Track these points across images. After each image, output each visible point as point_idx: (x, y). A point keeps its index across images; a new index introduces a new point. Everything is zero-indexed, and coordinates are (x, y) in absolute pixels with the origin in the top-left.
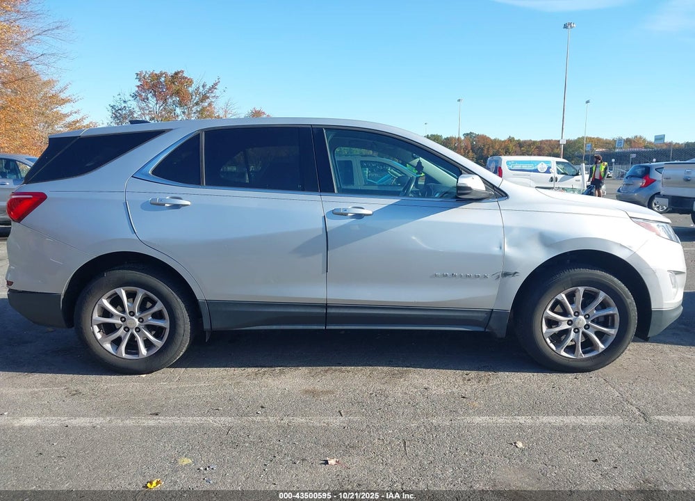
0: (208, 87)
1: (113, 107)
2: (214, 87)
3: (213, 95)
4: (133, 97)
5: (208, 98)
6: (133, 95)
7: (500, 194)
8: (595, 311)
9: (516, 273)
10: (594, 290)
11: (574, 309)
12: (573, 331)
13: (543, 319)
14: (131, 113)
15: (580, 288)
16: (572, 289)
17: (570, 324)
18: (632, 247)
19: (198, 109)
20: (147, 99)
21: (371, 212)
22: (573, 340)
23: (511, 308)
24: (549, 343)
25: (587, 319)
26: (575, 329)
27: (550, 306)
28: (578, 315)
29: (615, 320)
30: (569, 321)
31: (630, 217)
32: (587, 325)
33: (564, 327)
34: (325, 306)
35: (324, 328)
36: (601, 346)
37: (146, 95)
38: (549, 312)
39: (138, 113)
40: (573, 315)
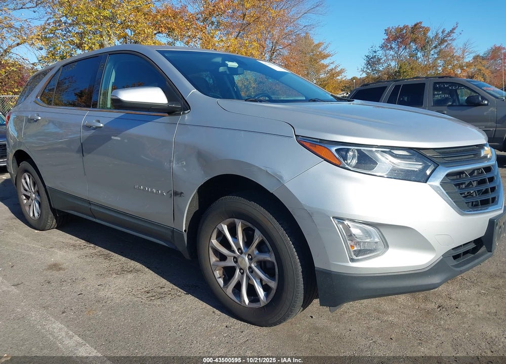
0: (446, 32)
1: (367, 57)
2: (452, 31)
3: (450, 38)
4: (381, 47)
5: (446, 41)
6: (381, 46)
7: (186, 107)
8: (257, 252)
9: (182, 193)
10: (250, 225)
11: (237, 244)
12: (238, 270)
13: (210, 249)
14: (379, 60)
15: (236, 220)
16: (230, 220)
17: (236, 262)
18: (281, 177)
19: (436, 51)
20: (391, 48)
21: (102, 125)
22: (240, 282)
23: (184, 229)
24: (217, 277)
25: (250, 260)
26: (241, 269)
27: (214, 235)
28: (241, 253)
29: (275, 271)
30: (234, 257)
31: (296, 136)
32: (250, 268)
33: (230, 263)
34: (89, 203)
35: (94, 220)
36: (262, 298)
37: (391, 45)
38: (214, 242)
39: (383, 59)
40: (237, 251)
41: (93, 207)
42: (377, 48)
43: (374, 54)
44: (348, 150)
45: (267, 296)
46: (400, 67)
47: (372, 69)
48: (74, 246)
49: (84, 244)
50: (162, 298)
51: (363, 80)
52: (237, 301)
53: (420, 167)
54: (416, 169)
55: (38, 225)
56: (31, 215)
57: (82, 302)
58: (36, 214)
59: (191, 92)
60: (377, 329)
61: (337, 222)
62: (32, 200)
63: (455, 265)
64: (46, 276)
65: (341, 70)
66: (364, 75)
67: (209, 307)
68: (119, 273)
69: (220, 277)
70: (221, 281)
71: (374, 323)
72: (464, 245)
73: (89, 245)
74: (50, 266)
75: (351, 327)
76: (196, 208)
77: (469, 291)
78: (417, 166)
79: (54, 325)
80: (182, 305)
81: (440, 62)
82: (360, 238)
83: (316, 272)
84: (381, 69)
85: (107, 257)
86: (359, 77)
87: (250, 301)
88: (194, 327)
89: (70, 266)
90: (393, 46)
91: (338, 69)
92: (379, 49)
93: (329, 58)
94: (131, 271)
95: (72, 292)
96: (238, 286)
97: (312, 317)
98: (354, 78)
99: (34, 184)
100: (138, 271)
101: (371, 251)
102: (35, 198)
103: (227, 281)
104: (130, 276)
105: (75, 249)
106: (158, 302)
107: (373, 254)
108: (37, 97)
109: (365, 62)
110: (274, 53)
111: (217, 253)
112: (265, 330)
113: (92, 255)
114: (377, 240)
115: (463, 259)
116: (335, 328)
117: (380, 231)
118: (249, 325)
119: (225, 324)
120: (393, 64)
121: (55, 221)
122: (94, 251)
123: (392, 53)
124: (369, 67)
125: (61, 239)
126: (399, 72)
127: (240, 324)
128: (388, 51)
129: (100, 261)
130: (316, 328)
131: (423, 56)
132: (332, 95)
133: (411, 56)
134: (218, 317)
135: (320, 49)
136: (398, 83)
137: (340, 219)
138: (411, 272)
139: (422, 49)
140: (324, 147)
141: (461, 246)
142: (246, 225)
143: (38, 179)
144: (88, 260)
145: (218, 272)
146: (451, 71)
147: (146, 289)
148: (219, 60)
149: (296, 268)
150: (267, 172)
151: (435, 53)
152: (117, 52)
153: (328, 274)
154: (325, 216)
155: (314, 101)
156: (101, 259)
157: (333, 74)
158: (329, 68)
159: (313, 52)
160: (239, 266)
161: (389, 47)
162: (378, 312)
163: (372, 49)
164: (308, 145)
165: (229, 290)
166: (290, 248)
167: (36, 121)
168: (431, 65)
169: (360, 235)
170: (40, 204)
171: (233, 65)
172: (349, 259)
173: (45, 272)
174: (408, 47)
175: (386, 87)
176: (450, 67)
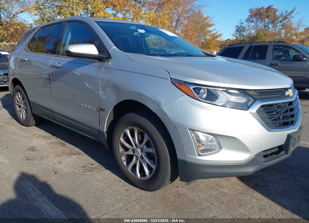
0: (288, 12)
1: (237, 26)
2: (292, 12)
3: (290, 16)
5: (288, 18)
6: (246, 20)
7: (109, 57)
8: (146, 147)
9: (104, 109)
10: (142, 131)
11: (135, 142)
12: (135, 157)
13: (119, 143)
14: (244, 28)
15: (135, 128)
16: (131, 127)
17: (134, 152)
18: (160, 103)
19: (281, 24)
20: (253, 21)
21: (61, 65)
22: (135, 164)
23: (105, 131)
24: (123, 160)
25: (142, 151)
26: (136, 157)
27: (122, 136)
28: (137, 147)
29: (155, 159)
30: (133, 149)
31: (170, 78)
32: (141, 156)
33: (130, 152)
34: (53, 112)
35: (56, 122)
36: (147, 175)
37: (252, 20)
38: (122, 140)
39: (247, 28)
40: (134, 146)
41: (55, 115)
42: (244, 21)
43: (242, 25)
44: (200, 89)
45: (150, 173)
46: (257, 34)
47: (240, 35)
48: (45, 137)
49: (51, 136)
50: (91, 171)
51: (234, 41)
52: (133, 175)
53: (245, 101)
54: (242, 102)
55: (25, 124)
56: (21, 117)
57: (44, 171)
58: (24, 117)
59: (112, 48)
60: (215, 197)
61: (191, 132)
62: (22, 108)
63: (264, 161)
64: (26, 154)
65: (220, 34)
66: (234, 38)
67: (118, 178)
68: (68, 155)
69: (125, 161)
70: (125, 163)
71: (214, 193)
72: (271, 149)
73: (53, 137)
74: (29, 148)
75: (200, 195)
76: (112, 119)
77: (276, 176)
78: (243, 100)
79: (26, 184)
80: (102, 176)
81: (283, 31)
82: (204, 142)
83: (178, 161)
84: (245, 34)
85: (63, 145)
86: (231, 39)
87: (141, 176)
88: (107, 189)
89: (41, 149)
90: (254, 20)
91: (218, 34)
92: (245, 22)
93: (212, 27)
94: (76, 154)
95: (40, 164)
96: (135, 166)
97: (178, 187)
98: (228, 40)
99: (23, 99)
100: (80, 154)
101: (211, 150)
102: (24, 107)
103: (128, 163)
104: (74, 157)
105: (45, 139)
106: (89, 173)
107: (212, 152)
108: (26, 46)
109: (236, 29)
110: (178, 22)
111: (123, 146)
112: (149, 193)
113: (54, 143)
114: (215, 144)
115: (270, 157)
116: (191, 194)
117: (217, 139)
118: (140, 190)
119: (126, 188)
120: (253, 31)
121: (34, 122)
122: (56, 141)
123: (253, 24)
124: (238, 33)
125: (38, 132)
126: (256, 37)
127: (135, 189)
128: (250, 23)
129: (59, 147)
130: (179, 194)
131: (273, 27)
132: (203, 52)
133: (265, 26)
134: (122, 184)
135: (207, 21)
136: (251, 45)
137: (193, 130)
138: (235, 164)
139: (272, 22)
140: (186, 86)
141: (269, 150)
142: (140, 131)
143: (25, 96)
144: (52, 145)
145: (124, 157)
146: (289, 37)
147: (83, 165)
148: (134, 28)
149: (167, 158)
150: (152, 99)
151: (280, 25)
152: (72, 21)
153: (185, 163)
154: (184, 127)
155: (190, 56)
156: (59, 146)
157: (215, 37)
158: (213, 33)
159: (203, 23)
160: (135, 155)
161: (251, 20)
162: (218, 186)
163: (240, 21)
164: (177, 85)
165: (129, 168)
166: (164, 146)
167: (24, 61)
168: (277, 33)
169: (204, 140)
170: (26, 111)
171: (143, 31)
172: (197, 154)
173: (26, 152)
174: (263, 21)
175: (244, 47)
176: (289, 34)
